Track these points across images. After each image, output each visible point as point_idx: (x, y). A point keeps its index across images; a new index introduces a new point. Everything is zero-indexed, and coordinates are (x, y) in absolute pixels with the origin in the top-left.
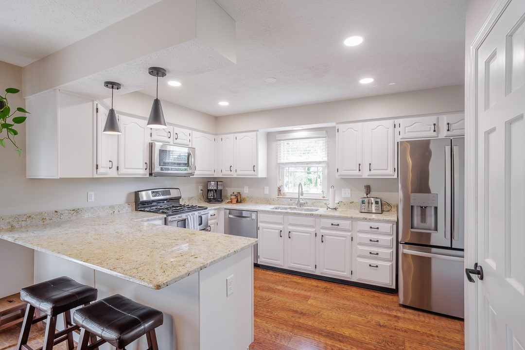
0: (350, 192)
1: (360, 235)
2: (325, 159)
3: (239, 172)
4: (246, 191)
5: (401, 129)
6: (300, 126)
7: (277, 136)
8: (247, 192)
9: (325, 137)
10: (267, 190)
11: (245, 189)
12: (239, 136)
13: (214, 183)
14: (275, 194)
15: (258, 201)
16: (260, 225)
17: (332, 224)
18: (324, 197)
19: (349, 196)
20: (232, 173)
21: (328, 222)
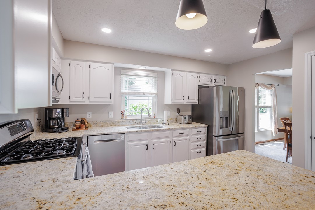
0: (170, 112)
1: (193, 137)
2: (156, 92)
3: (92, 99)
4: (89, 117)
5: (200, 79)
6: (145, 66)
7: (122, 71)
8: (91, 117)
9: (156, 77)
10: (111, 115)
11: (88, 115)
12: (93, 65)
13: (59, 110)
14: (118, 117)
15: (103, 124)
16: (128, 144)
17: (180, 133)
18: (155, 117)
19: (169, 115)
20: (84, 100)
21: (177, 133)
